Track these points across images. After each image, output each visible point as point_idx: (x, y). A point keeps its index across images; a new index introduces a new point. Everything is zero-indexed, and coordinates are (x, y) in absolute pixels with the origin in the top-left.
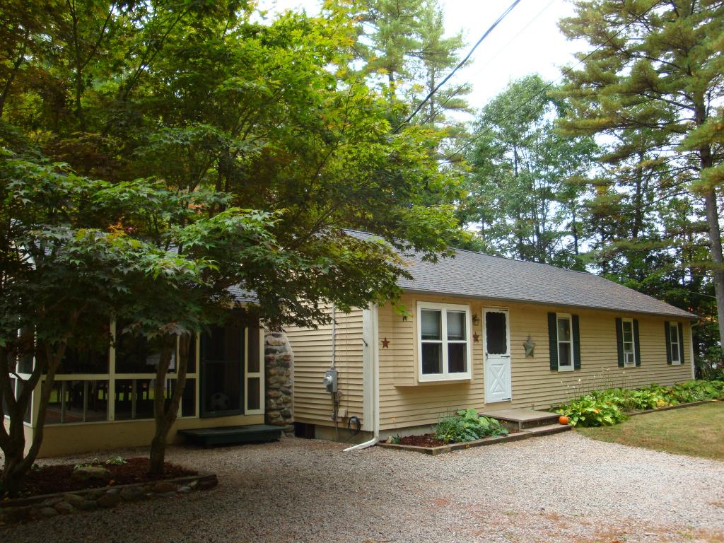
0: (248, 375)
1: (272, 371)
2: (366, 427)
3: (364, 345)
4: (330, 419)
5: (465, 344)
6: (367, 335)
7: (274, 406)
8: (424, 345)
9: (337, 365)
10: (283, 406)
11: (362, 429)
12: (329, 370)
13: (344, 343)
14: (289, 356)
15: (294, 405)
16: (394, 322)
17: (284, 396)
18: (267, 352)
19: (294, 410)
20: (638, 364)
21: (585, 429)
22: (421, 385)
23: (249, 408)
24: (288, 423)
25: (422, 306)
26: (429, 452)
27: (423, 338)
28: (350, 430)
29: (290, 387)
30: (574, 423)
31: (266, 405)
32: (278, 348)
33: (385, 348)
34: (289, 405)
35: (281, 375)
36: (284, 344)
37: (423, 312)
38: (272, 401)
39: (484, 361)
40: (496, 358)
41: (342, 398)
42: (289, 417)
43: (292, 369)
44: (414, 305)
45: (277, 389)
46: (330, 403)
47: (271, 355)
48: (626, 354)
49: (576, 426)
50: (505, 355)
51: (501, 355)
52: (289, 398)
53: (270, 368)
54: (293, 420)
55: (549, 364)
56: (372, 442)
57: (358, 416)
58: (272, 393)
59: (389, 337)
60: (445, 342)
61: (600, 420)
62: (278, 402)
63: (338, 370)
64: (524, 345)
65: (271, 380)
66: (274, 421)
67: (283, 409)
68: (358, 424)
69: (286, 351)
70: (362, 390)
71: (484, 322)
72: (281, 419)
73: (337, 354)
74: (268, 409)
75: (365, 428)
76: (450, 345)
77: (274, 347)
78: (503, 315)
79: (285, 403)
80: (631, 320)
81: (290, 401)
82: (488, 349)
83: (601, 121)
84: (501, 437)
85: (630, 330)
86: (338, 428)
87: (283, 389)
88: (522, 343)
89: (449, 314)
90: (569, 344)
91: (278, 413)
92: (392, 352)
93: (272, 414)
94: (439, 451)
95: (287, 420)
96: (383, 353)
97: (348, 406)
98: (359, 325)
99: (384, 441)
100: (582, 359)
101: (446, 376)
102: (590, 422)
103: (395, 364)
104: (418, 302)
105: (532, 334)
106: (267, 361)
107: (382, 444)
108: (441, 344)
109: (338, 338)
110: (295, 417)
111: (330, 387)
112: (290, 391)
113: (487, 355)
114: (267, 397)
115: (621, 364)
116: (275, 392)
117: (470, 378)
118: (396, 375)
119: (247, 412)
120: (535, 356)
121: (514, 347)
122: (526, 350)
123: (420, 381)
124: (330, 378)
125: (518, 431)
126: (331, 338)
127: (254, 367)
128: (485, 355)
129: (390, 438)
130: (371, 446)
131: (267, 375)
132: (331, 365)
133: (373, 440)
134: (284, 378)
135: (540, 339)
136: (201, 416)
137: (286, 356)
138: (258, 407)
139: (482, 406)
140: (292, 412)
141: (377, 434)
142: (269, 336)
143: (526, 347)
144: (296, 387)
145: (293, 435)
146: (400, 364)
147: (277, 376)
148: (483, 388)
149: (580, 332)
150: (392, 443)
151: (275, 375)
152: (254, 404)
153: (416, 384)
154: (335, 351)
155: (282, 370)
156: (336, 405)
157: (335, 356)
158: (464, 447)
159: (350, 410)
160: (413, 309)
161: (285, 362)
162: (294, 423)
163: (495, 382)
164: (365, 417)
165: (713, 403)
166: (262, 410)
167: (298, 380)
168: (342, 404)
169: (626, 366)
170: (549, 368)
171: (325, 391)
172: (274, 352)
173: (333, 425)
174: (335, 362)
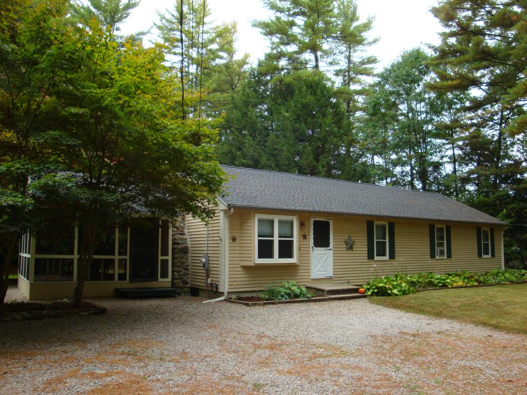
0: (160, 258)
1: (176, 256)
3: (220, 240)
4: (204, 285)
5: (293, 241)
6: (222, 235)
7: (177, 277)
8: (259, 241)
9: (209, 252)
10: (183, 277)
12: (204, 255)
13: (212, 239)
14: (188, 247)
15: (190, 276)
16: (241, 226)
17: (184, 271)
18: (174, 244)
19: (190, 279)
20: (449, 256)
21: (376, 297)
22: (257, 265)
23: (161, 277)
24: (185, 287)
25: (258, 217)
26: (248, 305)
27: (259, 236)
28: (213, 291)
29: (188, 266)
30: (369, 293)
31: (172, 276)
32: (181, 242)
33: (234, 242)
34: (187, 276)
35: (183, 258)
36: (186, 239)
37: (259, 221)
38: (176, 273)
39: (311, 251)
40: (321, 251)
41: (210, 272)
42: (187, 283)
43: (190, 255)
44: (253, 215)
45: (179, 267)
46: (205, 275)
47: (176, 246)
48: (437, 249)
49: (371, 295)
50: (328, 248)
51: (325, 248)
52: (187, 272)
53: (175, 254)
54: (189, 285)
55: (367, 255)
56: (223, 298)
57: (217, 283)
58: (175, 269)
59: (236, 235)
60: (276, 239)
61: (389, 292)
62: (180, 274)
63: (209, 255)
64: (345, 242)
65: (176, 261)
66: (176, 286)
67: (183, 278)
68: (217, 288)
69: (187, 244)
70: (218, 267)
71: (312, 227)
72: (181, 284)
73: (209, 245)
74: (173, 279)
75: (219, 290)
76: (280, 241)
77: (179, 241)
78: (328, 223)
79: (184, 275)
80: (444, 226)
81: (188, 274)
82: (314, 244)
83: (452, 83)
84: (305, 299)
85: (443, 233)
86: (208, 290)
87: (183, 266)
88: (343, 240)
89: (280, 222)
90: (385, 242)
91: (179, 281)
92: (239, 245)
93: (175, 281)
94: (255, 305)
95: (186, 286)
96: (232, 245)
97: (212, 277)
98: (218, 228)
99: (231, 299)
100: (396, 252)
101: (276, 260)
102: (382, 293)
103: (240, 252)
104: (256, 215)
105: (351, 235)
106: (173, 249)
107: (228, 300)
108: (273, 240)
109: (210, 235)
110: (191, 284)
111: (204, 265)
112: (188, 268)
113: (312, 248)
114: (173, 271)
115: (433, 256)
116: (178, 268)
117: (296, 262)
118: (241, 259)
119: (160, 280)
120: (354, 249)
121: (335, 243)
122: (346, 245)
123: (256, 263)
124: (204, 260)
125: (322, 296)
126: (206, 236)
127: (165, 253)
128: (311, 248)
129: (234, 296)
130: (221, 301)
131: (173, 258)
132: (205, 252)
133: (223, 297)
134: (184, 260)
135: (359, 238)
136: (130, 281)
137: (185, 246)
138: (167, 277)
139: (309, 280)
140: (189, 281)
141: (226, 294)
142: (177, 235)
143: (346, 243)
144: (191, 266)
145: (189, 294)
146: (243, 252)
147: (179, 259)
148: (309, 269)
149: (395, 234)
150: (234, 299)
151: (178, 257)
152: (164, 275)
153: (254, 265)
155: (183, 255)
156: (208, 276)
157: (208, 247)
158: (274, 303)
159: (214, 279)
160: (252, 218)
161: (185, 250)
162: (190, 288)
163: (319, 266)
164: (219, 283)
165: (506, 285)
166: (170, 279)
167: (193, 261)
168: (210, 275)
169: (437, 257)
170: (367, 258)
171: (202, 268)
172: (178, 244)
173: (206, 288)
174: (208, 250)
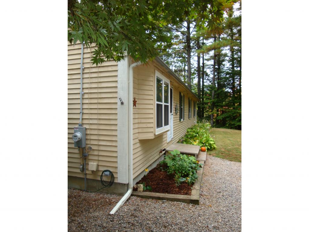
2: (121, 179)
3: (119, 103)
4: (78, 171)
5: (168, 106)
6: (123, 94)
9: (85, 122)
11: (116, 181)
12: (77, 126)
13: (95, 101)
25: (156, 74)
28: (103, 182)
33: (134, 107)
41: (91, 153)
57: (111, 170)
63: (85, 126)
68: (112, 175)
73: (85, 111)
86: (87, 179)
92: (140, 111)
97: (99, 160)
98: (113, 85)
101: (163, 129)
103: (139, 120)
104: (156, 71)
111: (78, 142)
123: (156, 134)
124: (78, 134)
132: (79, 122)
133: (130, 192)
139: (166, 144)
141: (132, 185)
146: (143, 121)
150: (144, 190)
153: (154, 137)
154: (83, 109)
156: (85, 159)
157: (83, 114)
159: (100, 164)
160: (154, 76)
168: (90, 157)
173: (81, 176)
174: (83, 119)
